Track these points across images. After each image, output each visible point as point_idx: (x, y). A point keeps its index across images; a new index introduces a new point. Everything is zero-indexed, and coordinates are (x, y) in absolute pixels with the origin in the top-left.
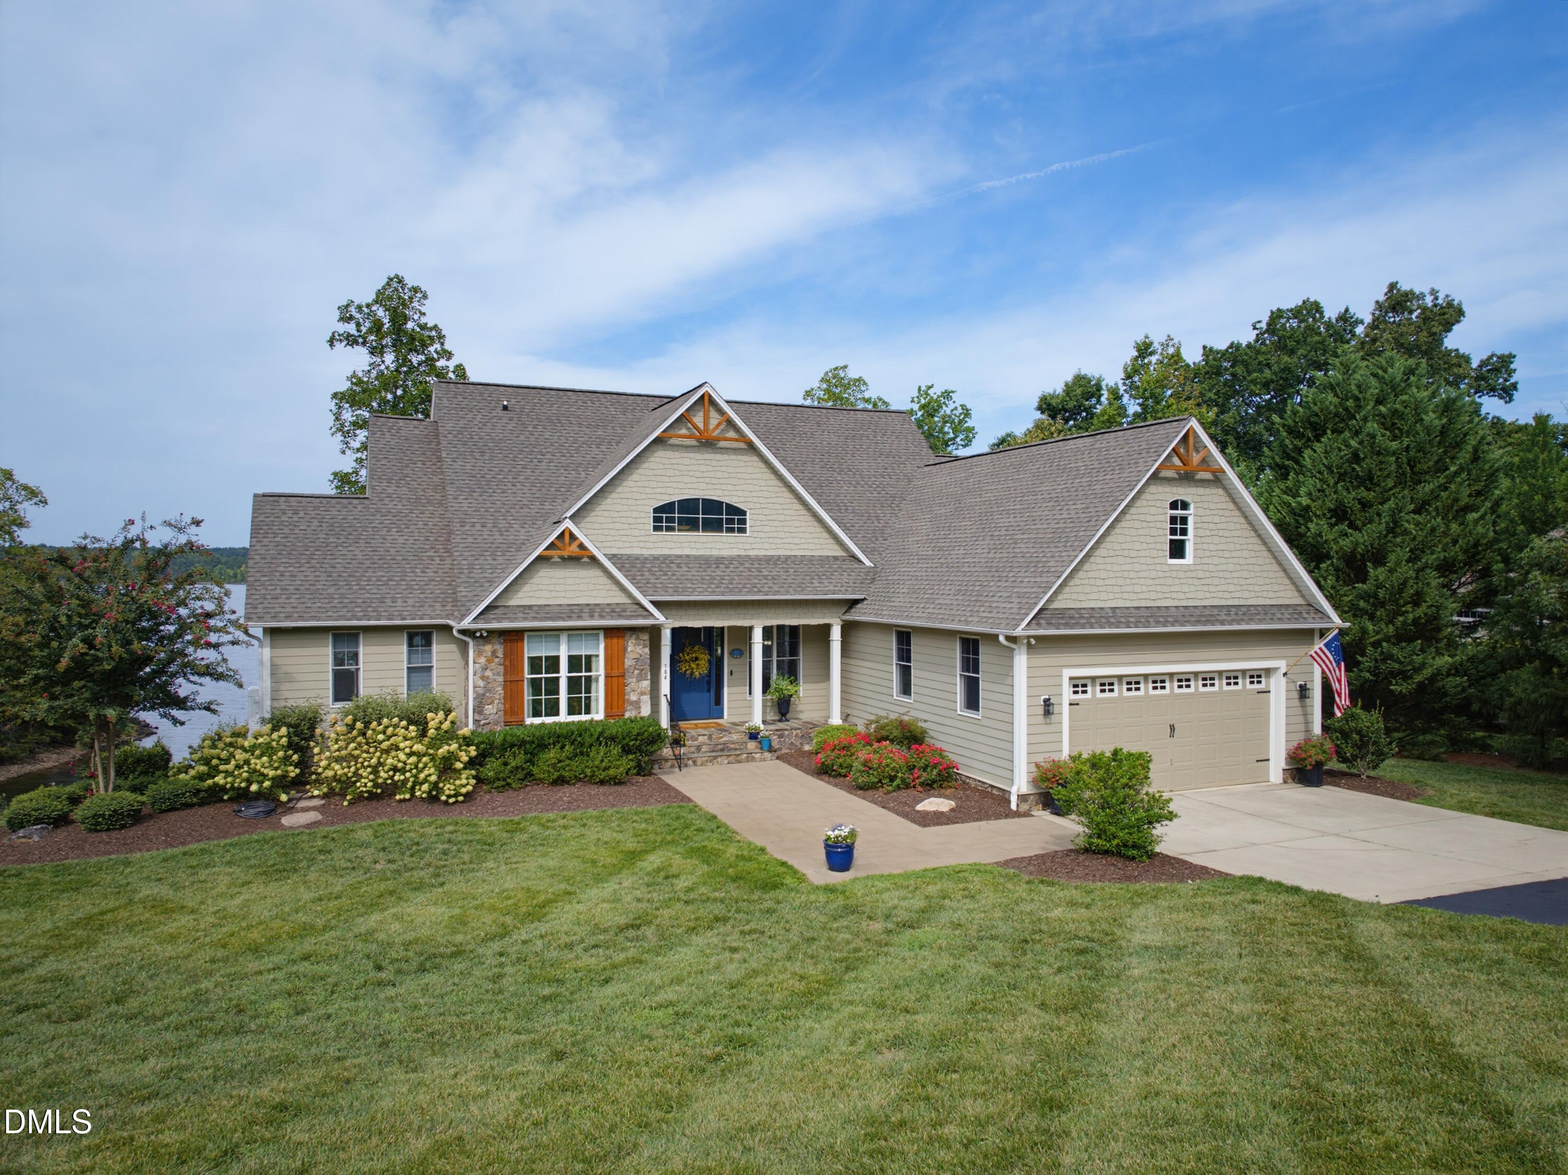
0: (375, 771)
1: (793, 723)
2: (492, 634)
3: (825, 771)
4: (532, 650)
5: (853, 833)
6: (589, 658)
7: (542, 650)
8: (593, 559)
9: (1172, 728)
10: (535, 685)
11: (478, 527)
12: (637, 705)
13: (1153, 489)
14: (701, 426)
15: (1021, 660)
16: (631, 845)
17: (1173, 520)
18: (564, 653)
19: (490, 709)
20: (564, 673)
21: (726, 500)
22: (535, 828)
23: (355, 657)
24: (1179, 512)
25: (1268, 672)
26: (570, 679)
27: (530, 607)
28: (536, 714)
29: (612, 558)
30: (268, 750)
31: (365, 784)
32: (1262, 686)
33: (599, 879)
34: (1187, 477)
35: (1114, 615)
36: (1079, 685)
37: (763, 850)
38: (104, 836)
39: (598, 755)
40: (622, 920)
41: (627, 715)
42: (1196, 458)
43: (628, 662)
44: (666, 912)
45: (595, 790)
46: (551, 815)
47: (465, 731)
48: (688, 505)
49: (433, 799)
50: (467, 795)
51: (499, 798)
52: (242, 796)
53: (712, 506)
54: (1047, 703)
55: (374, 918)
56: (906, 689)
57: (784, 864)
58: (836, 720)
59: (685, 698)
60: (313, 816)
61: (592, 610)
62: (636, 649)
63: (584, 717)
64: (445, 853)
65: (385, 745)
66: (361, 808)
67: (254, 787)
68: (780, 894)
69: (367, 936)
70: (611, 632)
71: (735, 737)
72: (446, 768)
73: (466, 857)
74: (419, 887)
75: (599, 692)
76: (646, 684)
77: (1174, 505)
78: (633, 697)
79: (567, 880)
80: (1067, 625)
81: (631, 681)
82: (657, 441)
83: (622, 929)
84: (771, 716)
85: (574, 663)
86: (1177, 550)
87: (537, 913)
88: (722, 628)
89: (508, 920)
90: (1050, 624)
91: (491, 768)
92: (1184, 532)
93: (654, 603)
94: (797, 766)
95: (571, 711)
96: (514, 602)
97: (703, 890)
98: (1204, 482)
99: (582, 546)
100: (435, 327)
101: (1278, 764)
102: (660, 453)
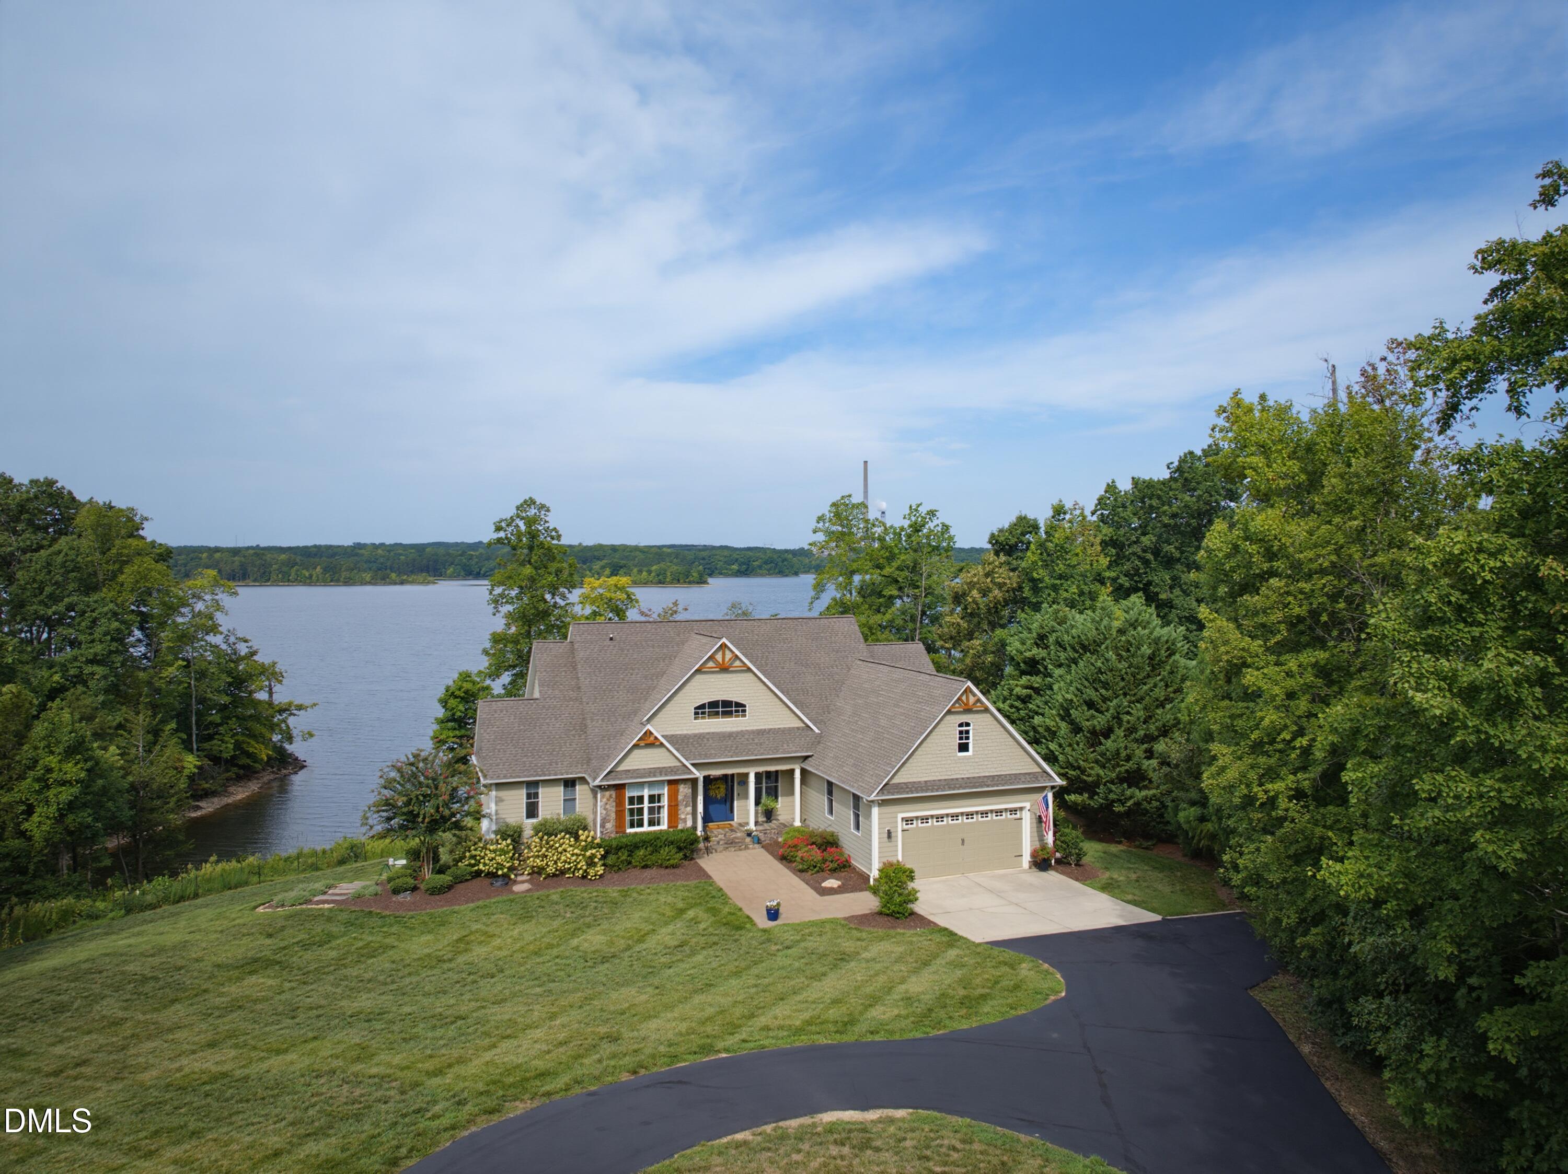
0: (556, 863)
1: (774, 824)
2: (610, 787)
3: (784, 859)
4: (629, 793)
5: (778, 904)
6: (659, 796)
7: (636, 793)
8: (662, 745)
9: (963, 841)
10: (632, 811)
12: (685, 821)
13: (948, 718)
14: (721, 661)
15: (875, 811)
16: (680, 905)
17: (961, 732)
18: (646, 793)
19: (608, 827)
20: (646, 805)
21: (734, 699)
22: (635, 895)
23: (536, 795)
24: (964, 728)
25: (1021, 809)
26: (649, 808)
27: (628, 772)
28: (632, 826)
29: (671, 739)
30: (503, 852)
31: (551, 870)
32: (1018, 816)
33: (666, 924)
34: (968, 711)
35: (927, 785)
36: (908, 821)
37: (740, 909)
38: (437, 897)
39: (664, 852)
40: (676, 943)
41: (680, 827)
42: (972, 700)
43: (680, 797)
44: (694, 940)
45: (663, 872)
46: (642, 887)
47: (598, 841)
48: (713, 704)
49: (584, 877)
50: (601, 876)
51: (616, 876)
52: (492, 875)
53: (727, 704)
54: (889, 832)
55: (575, 942)
56: (831, 812)
57: (748, 917)
58: (797, 823)
59: (712, 808)
60: (526, 886)
61: (661, 771)
62: (684, 791)
63: (656, 828)
64: (596, 908)
65: (560, 849)
66: (547, 881)
67: (500, 872)
68: (742, 932)
69: (577, 948)
70: (670, 782)
71: (739, 835)
72: (591, 863)
73: (606, 911)
74: (589, 926)
75: (665, 814)
76: (689, 809)
77: (961, 725)
78: (683, 816)
79: (653, 924)
80: (898, 793)
81: (682, 808)
82: (698, 671)
83: (676, 947)
84: (762, 819)
85: (652, 799)
86: (963, 748)
87: (641, 940)
88: (733, 775)
89: (630, 942)
90: (889, 793)
91: (611, 860)
92: (967, 738)
93: (693, 765)
94: (772, 854)
95: (652, 823)
96: (621, 768)
97: (711, 930)
98: (977, 712)
99: (656, 738)
100: (555, 529)
101: (1026, 859)
102: (698, 677)
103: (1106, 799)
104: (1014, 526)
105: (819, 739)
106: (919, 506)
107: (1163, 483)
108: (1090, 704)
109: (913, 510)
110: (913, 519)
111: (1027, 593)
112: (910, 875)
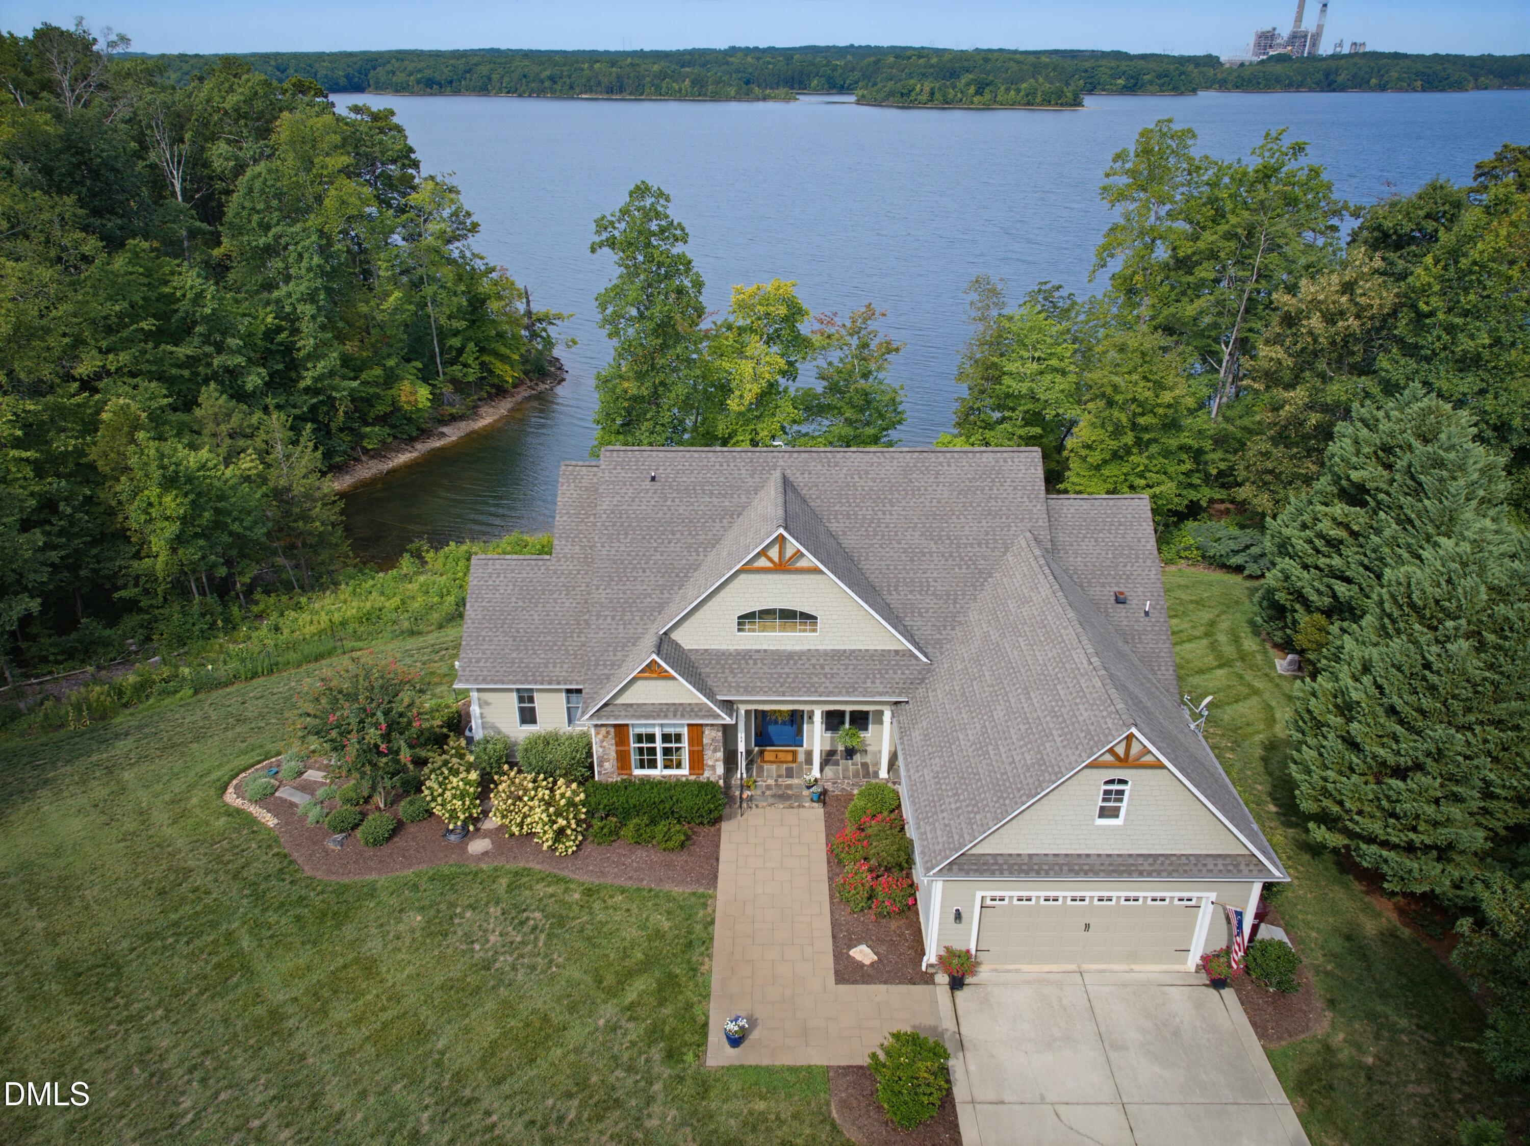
0: (520, 824)
6: (676, 735)
7: (643, 730)
8: (675, 678)
9: (1087, 927)
10: (639, 750)
12: (713, 768)
13: (1089, 772)
14: (776, 559)
15: (938, 884)
17: (1107, 793)
18: (658, 731)
19: (607, 765)
20: (659, 744)
21: (798, 609)
23: (531, 699)
24: (1115, 787)
25: (1200, 899)
26: (664, 748)
27: (631, 705)
28: (642, 766)
30: (462, 794)
31: (515, 830)
32: (1192, 903)
34: (1126, 765)
35: (1033, 862)
36: (994, 898)
37: (707, 995)
38: (371, 852)
41: (705, 775)
42: (1135, 752)
43: (705, 741)
48: (767, 613)
52: (445, 825)
53: (788, 613)
54: (958, 916)
57: (705, 1023)
58: (884, 775)
59: (772, 729)
60: (486, 844)
61: (677, 708)
62: (711, 735)
63: (673, 773)
66: (511, 842)
67: (452, 825)
70: (691, 726)
71: (795, 781)
75: (685, 756)
76: (721, 753)
77: (1109, 783)
78: (710, 763)
80: (978, 871)
81: (708, 753)
82: (741, 570)
85: (667, 738)
86: (1109, 812)
90: (961, 871)
92: (1119, 800)
94: (829, 827)
95: (666, 767)
98: (1142, 767)
99: (666, 671)
102: (743, 577)
110: (1267, 155)
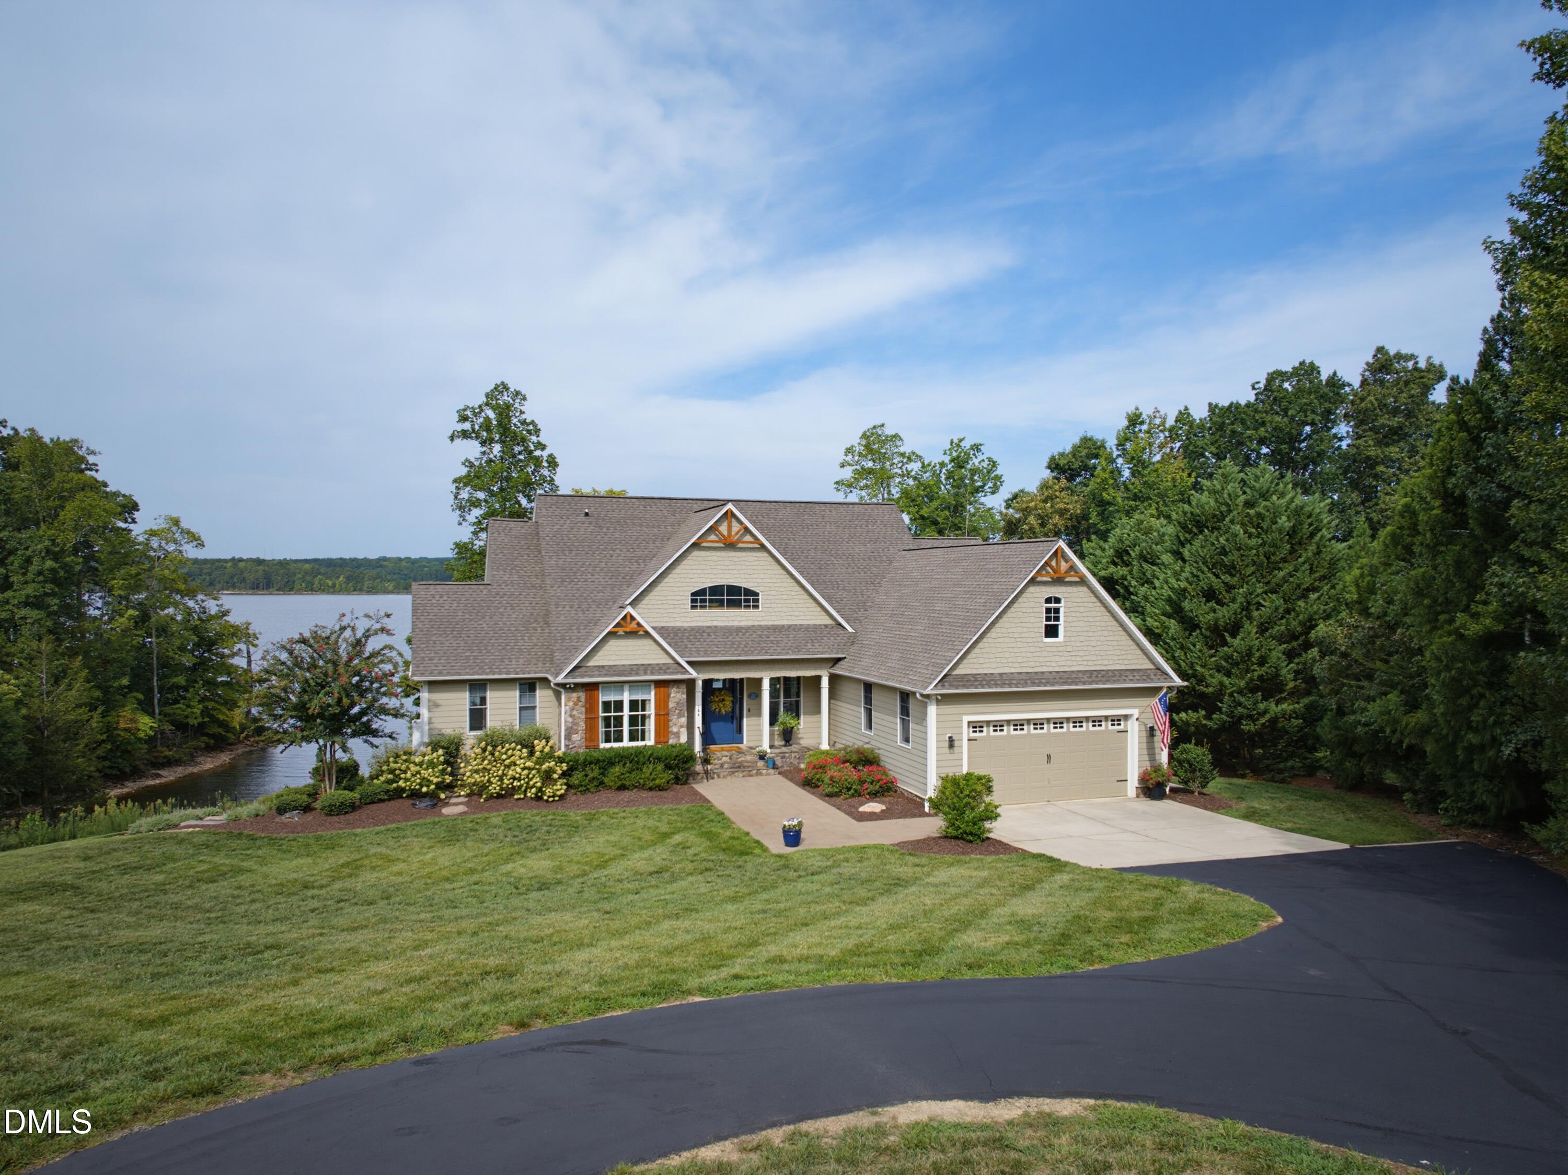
0: (501, 780)
1: (794, 748)
2: (578, 687)
3: (809, 784)
4: (603, 697)
5: (800, 824)
6: (644, 702)
7: (612, 697)
8: (647, 634)
9: (1049, 757)
10: (607, 720)
11: (567, 608)
12: (677, 735)
13: (1032, 589)
14: (725, 533)
15: (932, 710)
16: (664, 828)
17: (1048, 611)
18: (626, 697)
19: (575, 737)
20: (626, 713)
21: (744, 585)
22: (604, 818)
23: (483, 701)
24: (1053, 605)
25: (1126, 717)
26: (631, 717)
27: (603, 667)
28: (608, 740)
29: (661, 631)
30: (431, 764)
31: (494, 788)
32: (1122, 727)
33: (642, 848)
34: (1058, 581)
35: (1003, 679)
36: (976, 726)
37: (747, 834)
38: (335, 818)
39: (647, 770)
40: (653, 869)
41: (671, 742)
42: (1064, 566)
43: (671, 705)
44: (678, 866)
45: (645, 794)
46: (616, 810)
47: (559, 753)
48: (716, 590)
49: (538, 798)
50: (561, 796)
51: (582, 798)
52: (415, 795)
53: (734, 590)
54: (951, 741)
55: (509, 867)
56: (870, 727)
57: (757, 842)
58: (825, 746)
59: (715, 727)
60: (462, 808)
61: (646, 668)
62: (677, 696)
63: (640, 743)
64: (548, 832)
65: (507, 762)
66: (491, 802)
67: (424, 789)
68: (747, 858)
69: (508, 874)
70: (659, 684)
71: (749, 758)
72: (547, 777)
73: (562, 835)
74: (534, 850)
75: (651, 725)
76: (684, 720)
77: (1048, 600)
78: (675, 729)
79: (622, 848)
80: (964, 686)
81: (674, 718)
82: (695, 545)
83: (651, 874)
84: (779, 742)
85: (634, 705)
86: (1051, 631)
87: (603, 865)
88: (742, 680)
89: (587, 868)
90: (952, 686)
91: (576, 779)
92: (1057, 619)
93: (689, 663)
94: (791, 780)
95: (633, 738)
96: (592, 663)
97: (703, 855)
98: (1071, 584)
99: (639, 624)
100: (533, 422)
101: (1133, 783)
102: (696, 553)
103: (1231, 715)
104: (1076, 450)
105: (852, 639)
106: (961, 441)
107: (1248, 405)
108: (1210, 595)
109: (956, 445)
110: (955, 454)
111: (1094, 518)
112: (987, 785)
